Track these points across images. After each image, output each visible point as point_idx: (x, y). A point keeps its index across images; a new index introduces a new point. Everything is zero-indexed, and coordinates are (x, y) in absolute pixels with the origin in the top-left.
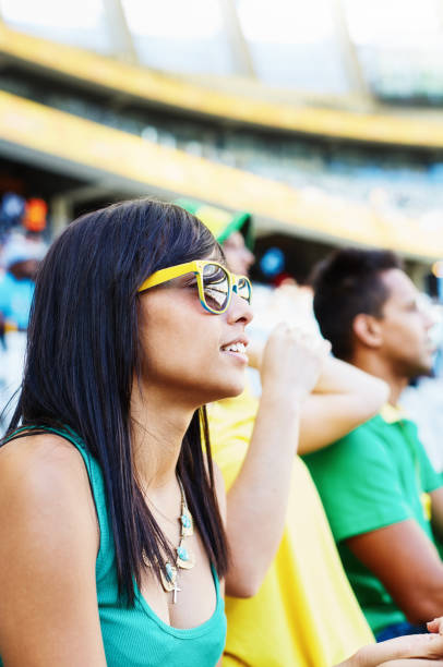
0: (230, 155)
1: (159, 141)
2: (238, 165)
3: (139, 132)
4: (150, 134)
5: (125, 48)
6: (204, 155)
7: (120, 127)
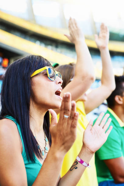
0: (59, 50)
1: (40, 45)
2: (61, 52)
3: (35, 42)
4: (38, 43)
5: (32, 19)
6: (52, 50)
7: (30, 40)
